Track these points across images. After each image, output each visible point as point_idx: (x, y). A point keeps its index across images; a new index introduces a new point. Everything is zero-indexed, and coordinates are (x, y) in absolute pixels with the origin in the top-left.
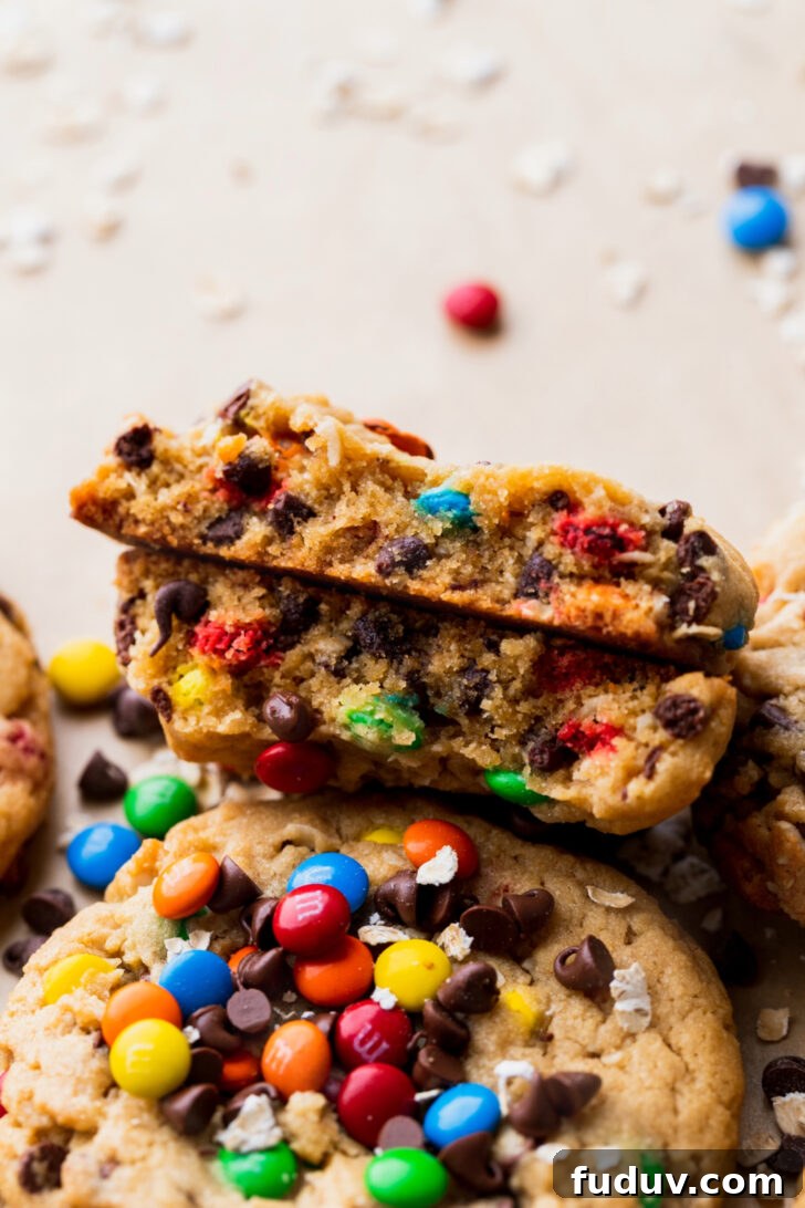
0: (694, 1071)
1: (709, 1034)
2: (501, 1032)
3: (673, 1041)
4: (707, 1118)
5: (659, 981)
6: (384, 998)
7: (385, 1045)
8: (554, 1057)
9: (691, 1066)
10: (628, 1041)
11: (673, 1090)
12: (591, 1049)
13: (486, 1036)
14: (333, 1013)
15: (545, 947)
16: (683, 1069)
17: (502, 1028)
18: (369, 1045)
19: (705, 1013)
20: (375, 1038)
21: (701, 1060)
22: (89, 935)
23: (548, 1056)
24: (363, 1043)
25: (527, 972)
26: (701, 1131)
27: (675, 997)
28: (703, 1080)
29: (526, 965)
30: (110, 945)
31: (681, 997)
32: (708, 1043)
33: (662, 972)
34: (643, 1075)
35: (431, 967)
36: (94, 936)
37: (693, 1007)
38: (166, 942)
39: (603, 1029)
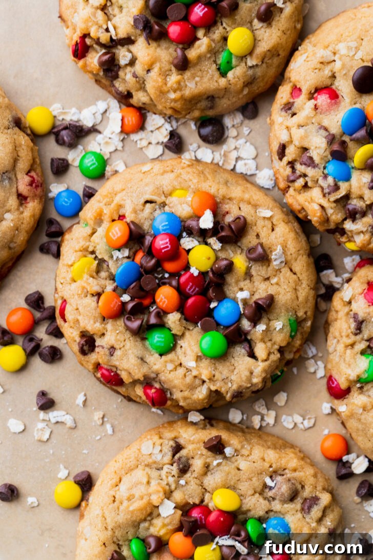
0: (301, 280)
1: (305, 265)
2: (236, 278)
3: (293, 269)
4: (308, 297)
5: (286, 247)
6: (194, 271)
7: (197, 289)
8: (254, 282)
9: (301, 278)
10: (278, 272)
11: (295, 289)
12: (266, 277)
13: (230, 279)
14: (177, 278)
15: (245, 236)
16: (297, 280)
17: (236, 277)
18: (192, 290)
19: (302, 256)
20: (194, 288)
21: (303, 275)
22: (82, 247)
23: (252, 282)
24: (189, 290)
25: (240, 247)
26: (306, 302)
27: (292, 253)
28: (305, 284)
29: (239, 244)
30: (91, 249)
31: (294, 253)
32: (305, 269)
33: (287, 243)
34: (286, 287)
35: (209, 259)
36: (84, 247)
37: (299, 255)
38: (113, 252)
39: (269, 269)
